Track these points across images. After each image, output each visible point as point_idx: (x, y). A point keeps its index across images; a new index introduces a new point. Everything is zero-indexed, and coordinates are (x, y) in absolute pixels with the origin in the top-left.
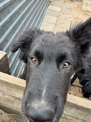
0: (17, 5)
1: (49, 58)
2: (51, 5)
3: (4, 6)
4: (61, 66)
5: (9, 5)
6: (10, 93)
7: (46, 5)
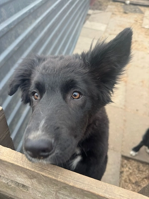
0: (31, 23)
1: (52, 88)
2: (90, 21)
3: (8, 26)
4: (69, 97)
5: (16, 25)
6: (7, 175)
7: (81, 21)
